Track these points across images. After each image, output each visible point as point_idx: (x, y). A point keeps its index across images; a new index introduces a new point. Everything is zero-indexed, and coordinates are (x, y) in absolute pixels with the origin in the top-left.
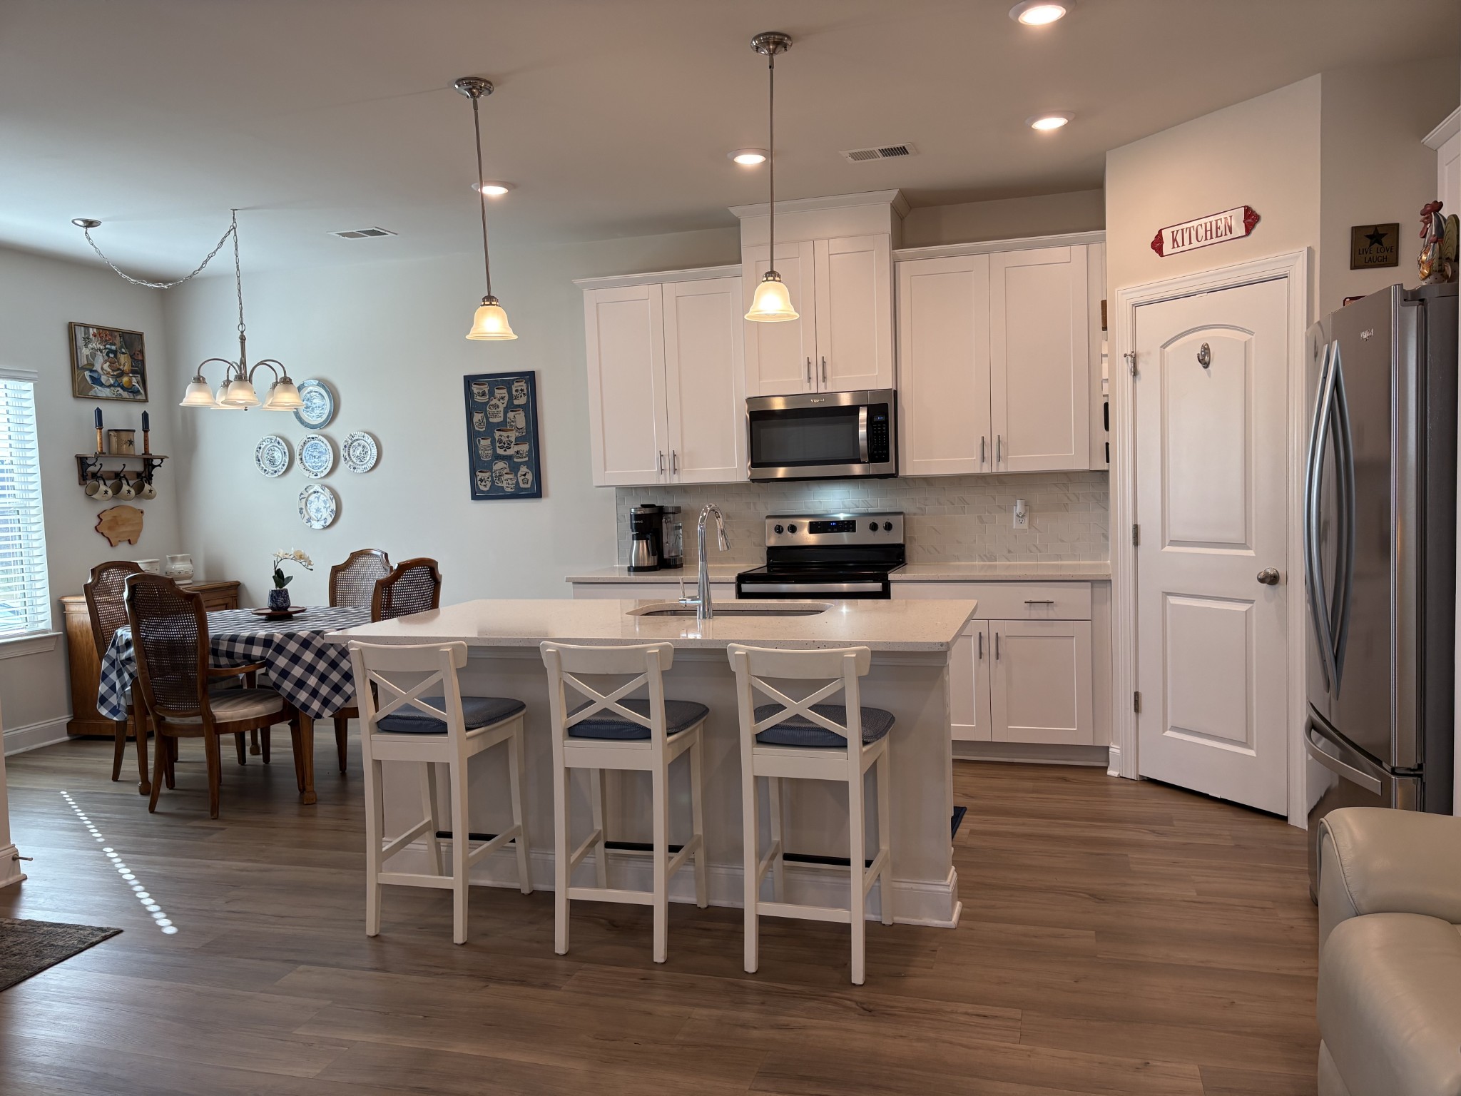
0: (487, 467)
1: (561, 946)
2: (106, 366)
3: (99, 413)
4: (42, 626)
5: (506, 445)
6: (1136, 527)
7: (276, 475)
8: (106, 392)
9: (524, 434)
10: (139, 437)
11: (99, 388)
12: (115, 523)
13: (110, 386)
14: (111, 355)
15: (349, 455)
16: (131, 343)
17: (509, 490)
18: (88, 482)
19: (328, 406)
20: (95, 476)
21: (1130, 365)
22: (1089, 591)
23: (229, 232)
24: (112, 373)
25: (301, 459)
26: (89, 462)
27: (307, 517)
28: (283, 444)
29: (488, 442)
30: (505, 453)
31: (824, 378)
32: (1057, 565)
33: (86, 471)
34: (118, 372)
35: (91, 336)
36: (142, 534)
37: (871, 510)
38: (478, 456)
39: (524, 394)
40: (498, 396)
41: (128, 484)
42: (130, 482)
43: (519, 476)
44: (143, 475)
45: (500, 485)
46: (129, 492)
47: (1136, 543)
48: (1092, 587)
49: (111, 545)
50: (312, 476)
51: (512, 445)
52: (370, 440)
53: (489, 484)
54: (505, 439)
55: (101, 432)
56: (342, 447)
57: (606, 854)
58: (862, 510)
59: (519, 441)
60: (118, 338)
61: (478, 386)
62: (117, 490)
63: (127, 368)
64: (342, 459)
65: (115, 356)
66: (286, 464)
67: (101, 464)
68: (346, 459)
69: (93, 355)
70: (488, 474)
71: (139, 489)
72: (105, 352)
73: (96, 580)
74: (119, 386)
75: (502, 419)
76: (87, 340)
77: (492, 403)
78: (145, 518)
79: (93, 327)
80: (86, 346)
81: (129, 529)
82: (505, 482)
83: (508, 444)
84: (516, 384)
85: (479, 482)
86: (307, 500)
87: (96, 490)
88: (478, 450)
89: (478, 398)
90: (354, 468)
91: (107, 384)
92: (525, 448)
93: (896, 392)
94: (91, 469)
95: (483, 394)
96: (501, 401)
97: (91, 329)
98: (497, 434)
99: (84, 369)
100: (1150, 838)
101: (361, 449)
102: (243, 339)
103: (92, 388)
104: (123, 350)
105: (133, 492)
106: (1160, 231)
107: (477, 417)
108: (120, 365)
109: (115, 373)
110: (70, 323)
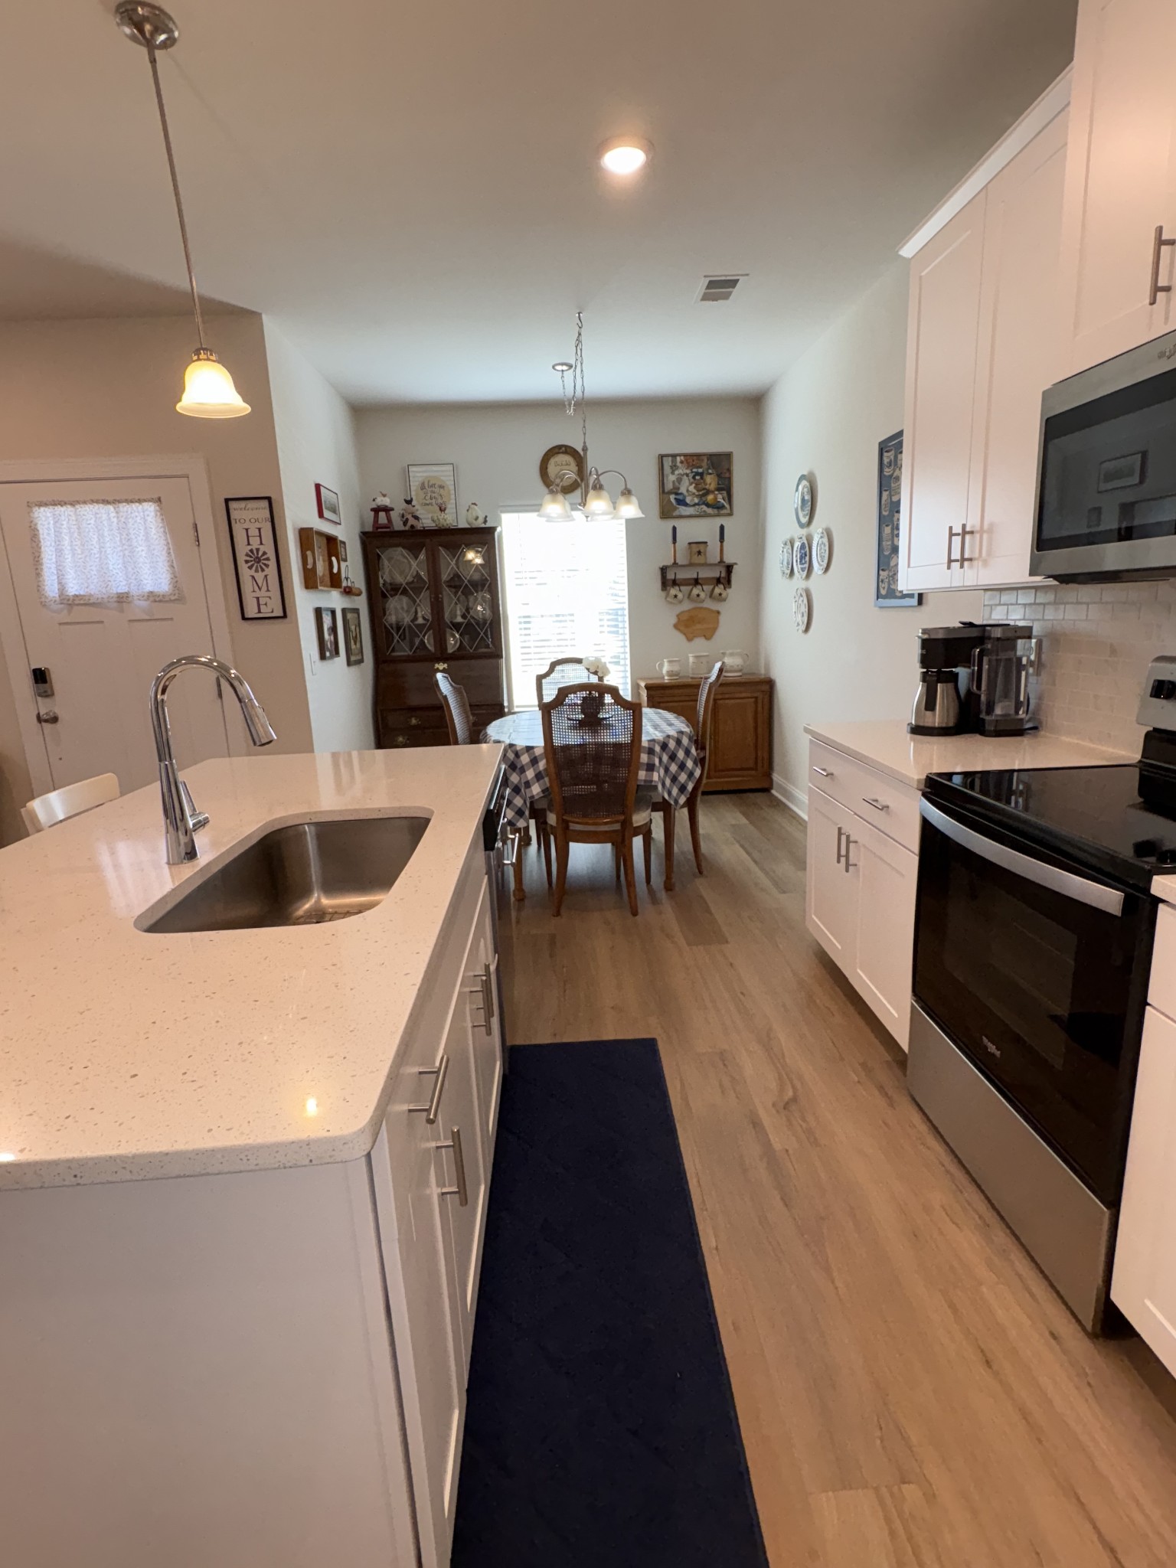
0: (886, 562)
2: (692, 488)
8: (690, 511)
10: (713, 547)
11: (683, 507)
12: (692, 622)
13: (695, 505)
14: (698, 477)
15: (817, 555)
16: (718, 462)
18: (666, 588)
20: (674, 583)
24: (697, 493)
25: (796, 561)
26: (668, 571)
27: (797, 620)
29: (889, 529)
33: (668, 580)
34: (703, 492)
35: (678, 464)
36: (718, 630)
38: (884, 548)
40: (900, 462)
44: (722, 580)
45: (893, 587)
46: (700, 595)
49: (691, 640)
50: (801, 579)
52: (826, 536)
55: (675, 545)
56: (814, 546)
60: (705, 461)
61: (886, 454)
64: (815, 560)
65: (702, 478)
66: (790, 568)
67: (680, 572)
69: (679, 480)
70: (887, 573)
72: (691, 475)
74: (703, 504)
76: (674, 468)
77: (896, 473)
78: (722, 619)
79: (680, 455)
80: (673, 473)
81: (706, 626)
86: (798, 604)
88: (883, 540)
89: (885, 471)
91: (692, 503)
94: (671, 577)
95: (890, 462)
97: (678, 458)
99: (670, 493)
103: (675, 509)
104: (710, 471)
107: (885, 494)
108: (706, 484)
109: (701, 493)
110: (659, 455)
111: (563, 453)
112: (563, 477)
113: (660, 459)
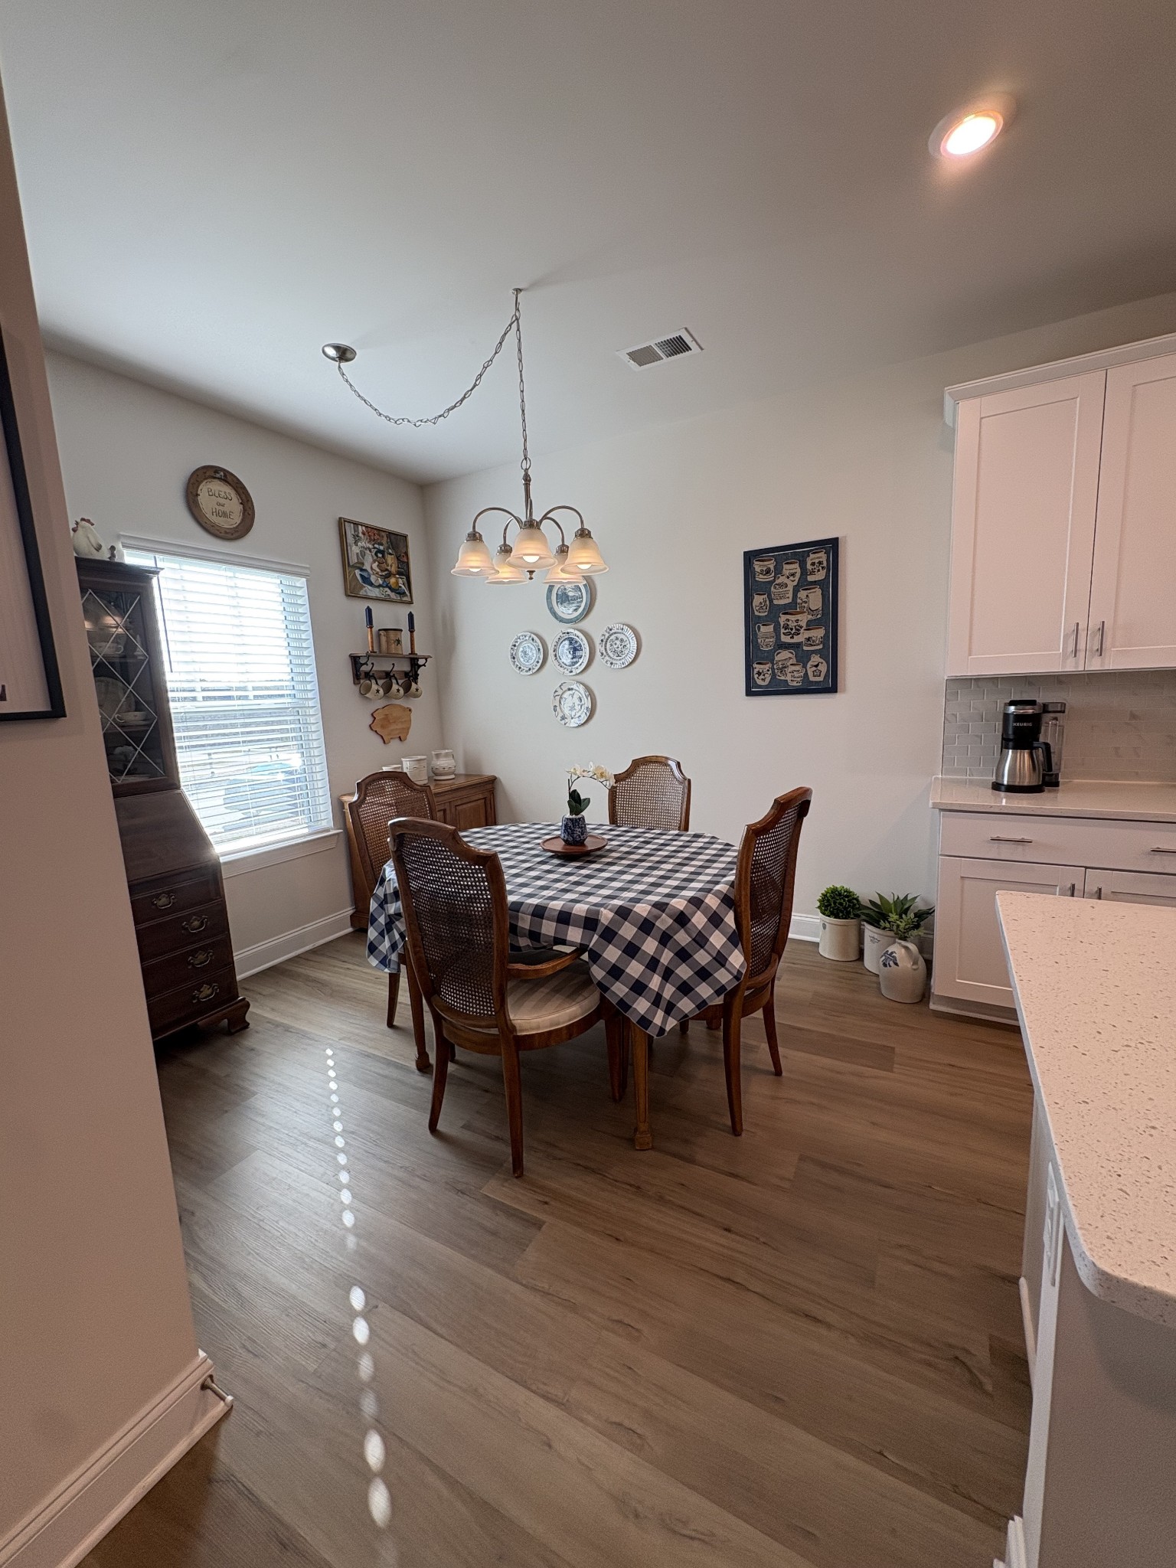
0: (769, 658)
2: (375, 565)
3: (369, 611)
4: (324, 824)
5: (794, 631)
7: (529, 673)
8: (374, 592)
9: (819, 616)
10: (405, 636)
11: (370, 587)
12: (387, 721)
13: (379, 586)
14: (380, 555)
15: (606, 649)
16: (396, 543)
17: (795, 684)
18: (362, 681)
20: (368, 675)
23: (510, 325)
24: (380, 573)
25: (556, 656)
26: (362, 661)
27: (561, 714)
28: (538, 641)
29: (771, 628)
30: (792, 641)
33: (360, 672)
34: (386, 572)
35: (361, 535)
36: (410, 730)
38: (757, 646)
39: (822, 568)
40: (786, 572)
41: (398, 683)
42: (399, 681)
43: (809, 666)
44: (411, 674)
45: (783, 678)
46: (398, 690)
49: (384, 742)
50: (568, 673)
51: (802, 631)
52: (629, 633)
53: (768, 677)
54: (792, 624)
55: (371, 631)
56: (597, 641)
59: (810, 626)
60: (385, 538)
61: (761, 563)
62: (388, 688)
63: (393, 569)
64: (599, 654)
65: (383, 556)
66: (541, 661)
67: (373, 664)
68: (602, 654)
69: (363, 555)
70: (767, 667)
71: (407, 688)
72: (374, 551)
74: (387, 586)
75: (790, 600)
76: (356, 538)
77: (777, 582)
78: (413, 716)
79: (362, 524)
80: (356, 543)
81: (400, 726)
82: (789, 675)
83: (798, 630)
84: (812, 556)
85: (756, 676)
86: (561, 698)
87: (368, 689)
88: (757, 639)
89: (761, 576)
90: (612, 664)
91: (376, 584)
92: (818, 633)
94: (364, 668)
95: (768, 572)
96: (791, 578)
97: (360, 527)
98: (783, 619)
99: (355, 567)
101: (618, 642)
102: (527, 479)
103: (362, 587)
104: (390, 551)
105: (402, 691)
107: (758, 600)
108: (388, 566)
109: (384, 574)
110: (340, 518)
111: (220, 479)
112: (224, 514)
113: (341, 523)
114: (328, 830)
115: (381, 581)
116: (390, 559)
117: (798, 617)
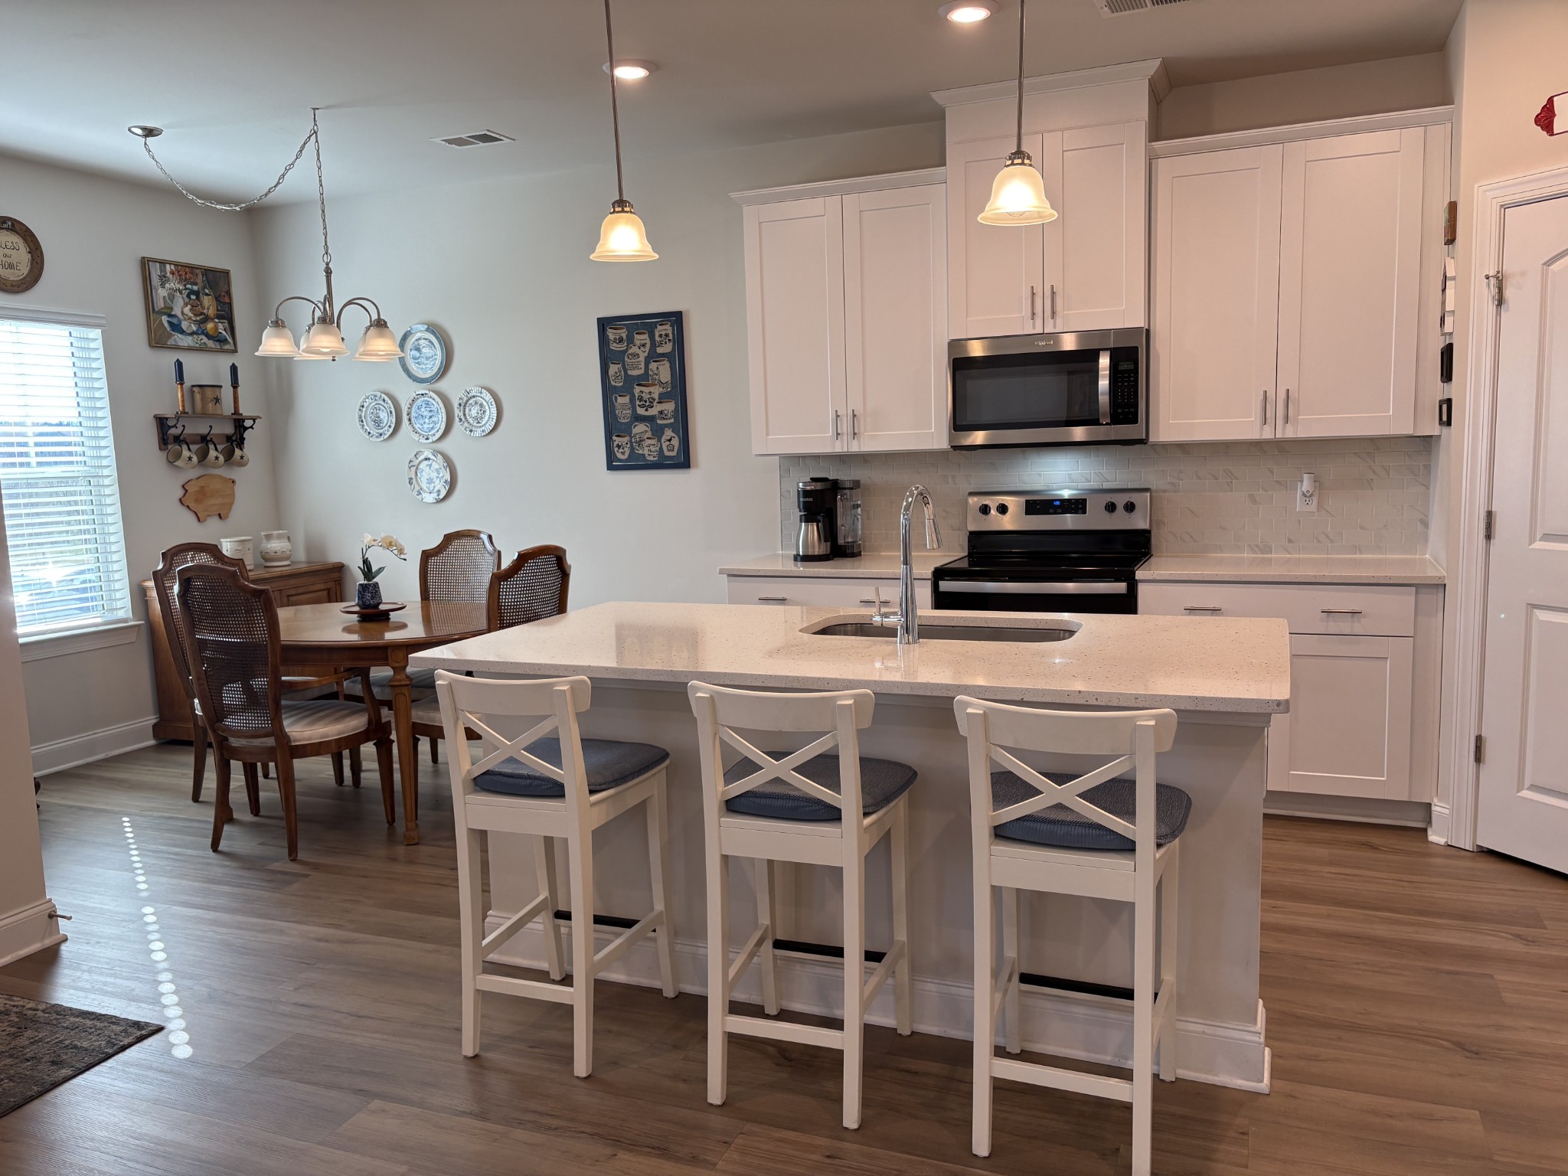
0: (626, 430)
1: (715, 1093)
2: (187, 310)
3: (179, 365)
4: (121, 614)
5: (648, 403)
6: (1490, 514)
7: (382, 439)
8: (186, 341)
9: (669, 389)
10: (227, 393)
11: (179, 335)
12: (202, 495)
13: (193, 334)
15: (464, 415)
16: (216, 281)
17: (652, 458)
18: (170, 447)
19: (439, 354)
20: (178, 439)
21: (1494, 291)
22: (1413, 598)
23: (309, 138)
24: (194, 319)
25: (410, 420)
26: (170, 423)
27: (417, 488)
28: (389, 402)
29: (626, 400)
30: (647, 413)
31: (1053, 313)
32: (1355, 560)
33: (168, 436)
34: (201, 317)
35: (168, 274)
36: (234, 506)
37: (1106, 486)
38: (615, 417)
39: (669, 340)
40: (638, 343)
41: (216, 449)
42: (218, 446)
43: (663, 440)
44: (234, 438)
45: (641, 452)
46: (217, 458)
47: (1489, 536)
48: (1417, 592)
49: (199, 520)
50: (423, 441)
51: (655, 404)
52: (488, 397)
53: (627, 451)
54: (646, 396)
55: (182, 388)
56: (456, 405)
57: (775, 957)
58: (1094, 484)
59: (663, 398)
60: (200, 276)
61: (615, 331)
62: (203, 456)
63: (211, 312)
64: (457, 419)
65: (198, 298)
66: (393, 426)
67: (183, 426)
68: (461, 420)
69: (171, 297)
70: (626, 439)
71: (229, 455)
72: (186, 292)
73: (168, 564)
75: (642, 371)
76: (163, 279)
77: (630, 351)
78: (237, 489)
79: (170, 263)
80: (163, 286)
81: (219, 501)
82: (646, 449)
83: (651, 402)
84: (659, 328)
85: (616, 449)
86: (417, 468)
87: (179, 456)
88: (615, 410)
89: (615, 345)
90: (471, 431)
91: (189, 331)
92: (669, 407)
93: (1148, 331)
94: (173, 431)
95: (621, 340)
96: (642, 348)
97: (168, 266)
98: (637, 390)
99: (161, 313)
100: (1518, 947)
101: (477, 408)
102: (328, 272)
103: (170, 336)
104: (207, 291)
105: (221, 458)
106: (1551, 100)
107: (613, 369)
108: (204, 309)
109: (198, 318)
110: (143, 258)
111: (7, 229)
112: (11, 266)
113: (145, 263)
114: (125, 620)
115: (194, 328)
116: (207, 301)
117: (651, 389)
